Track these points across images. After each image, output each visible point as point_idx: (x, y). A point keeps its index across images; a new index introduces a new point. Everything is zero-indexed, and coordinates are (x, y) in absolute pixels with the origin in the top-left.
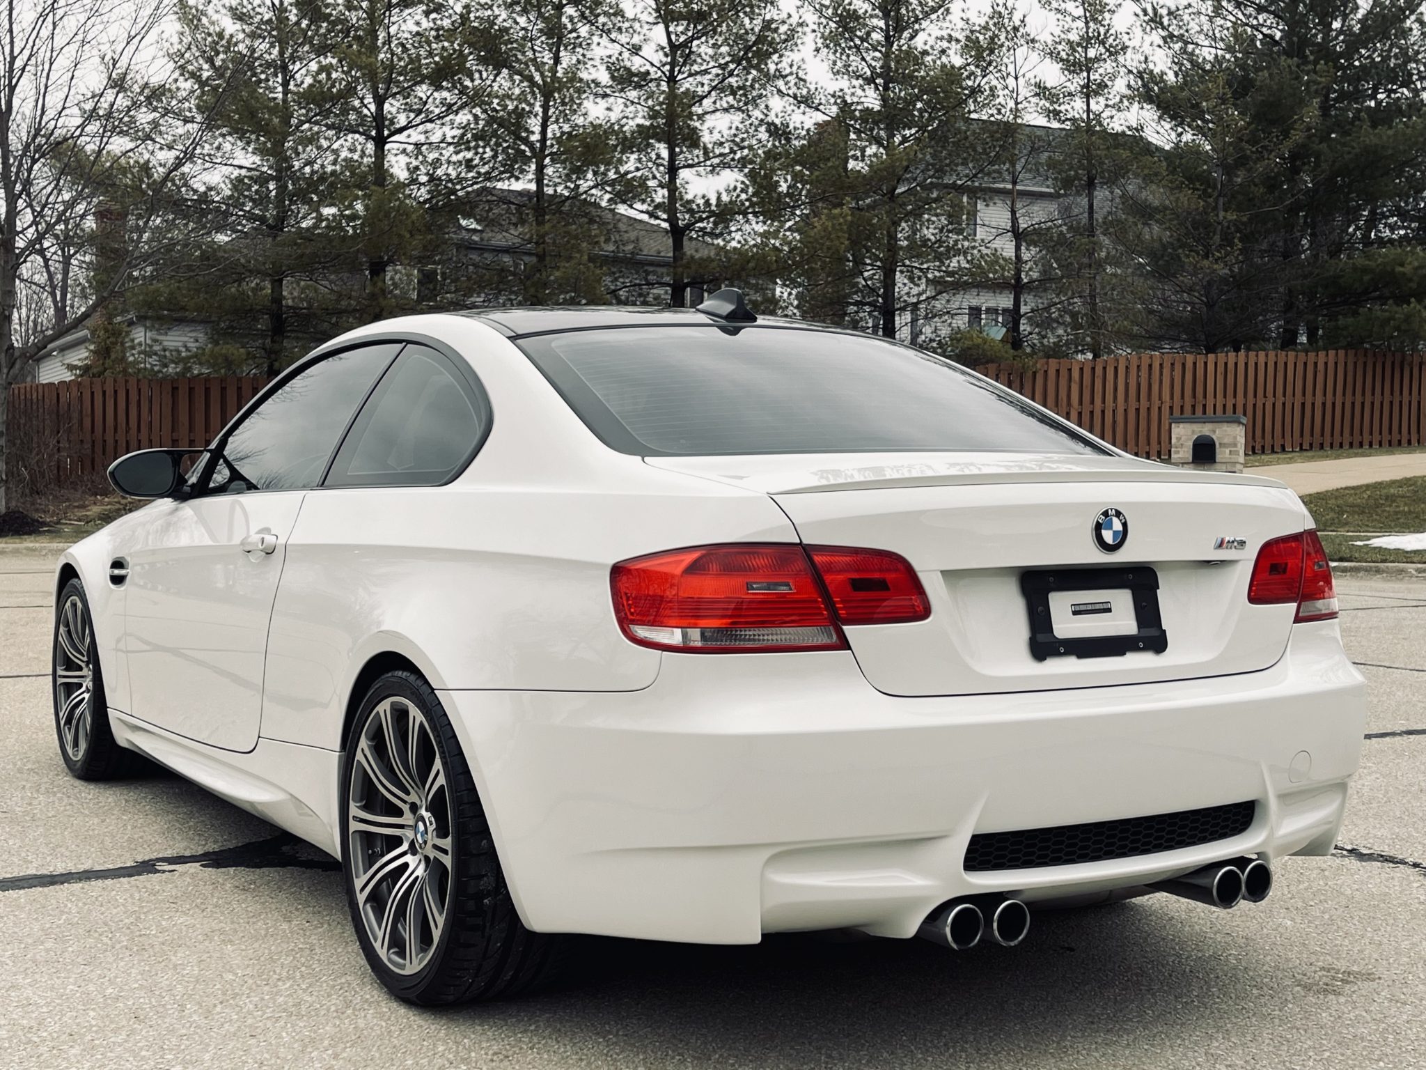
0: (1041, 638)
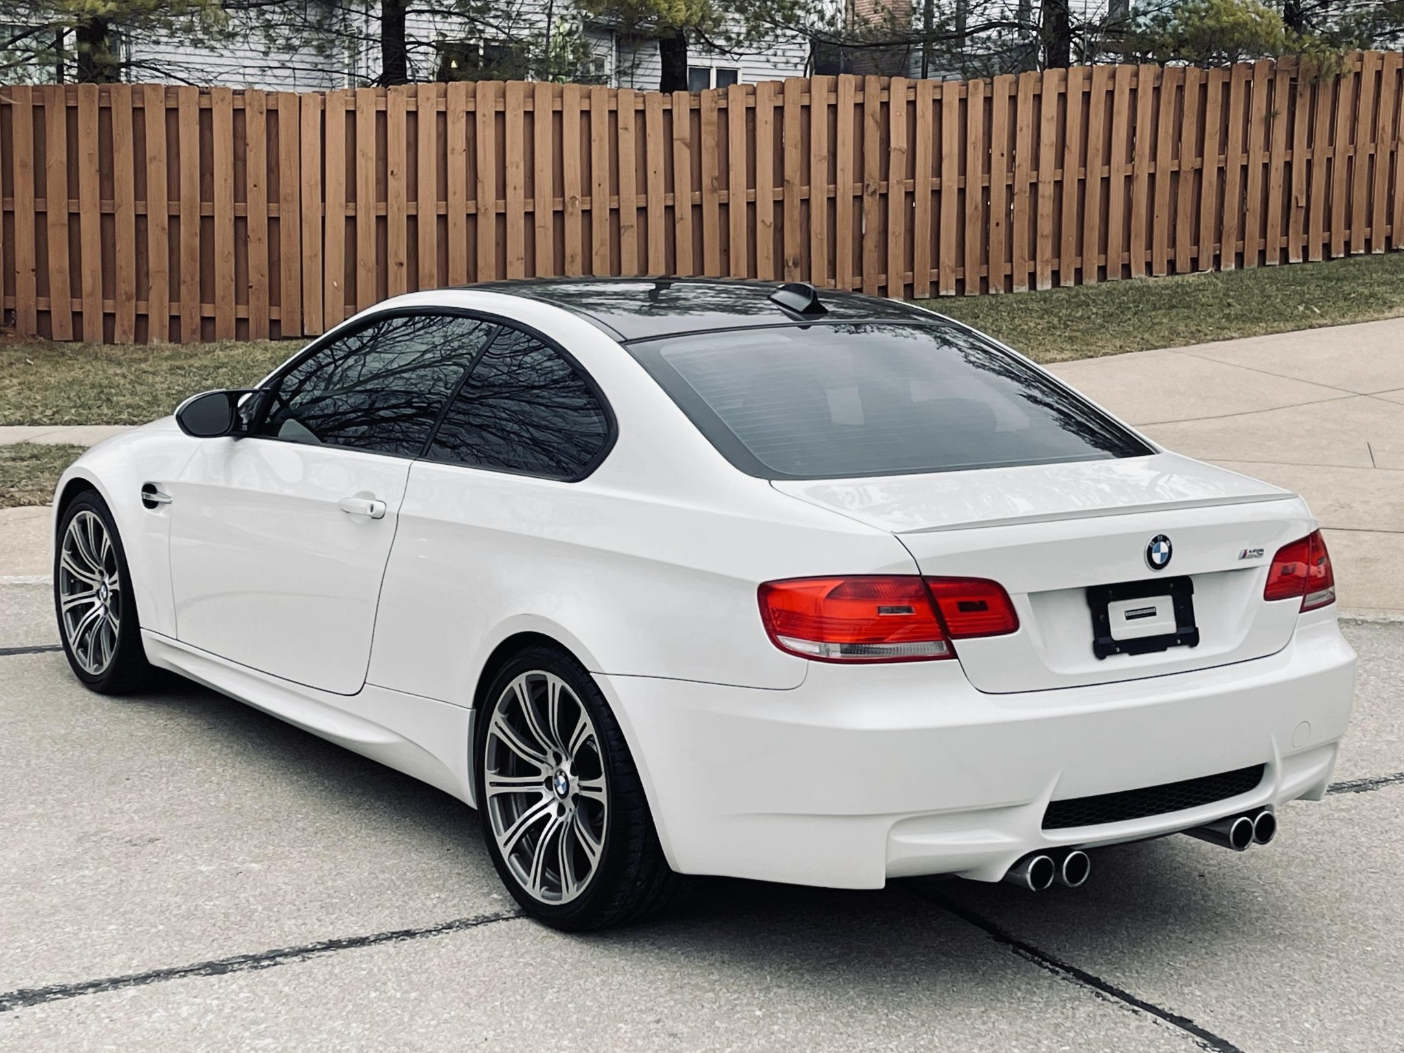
0: (1102, 640)
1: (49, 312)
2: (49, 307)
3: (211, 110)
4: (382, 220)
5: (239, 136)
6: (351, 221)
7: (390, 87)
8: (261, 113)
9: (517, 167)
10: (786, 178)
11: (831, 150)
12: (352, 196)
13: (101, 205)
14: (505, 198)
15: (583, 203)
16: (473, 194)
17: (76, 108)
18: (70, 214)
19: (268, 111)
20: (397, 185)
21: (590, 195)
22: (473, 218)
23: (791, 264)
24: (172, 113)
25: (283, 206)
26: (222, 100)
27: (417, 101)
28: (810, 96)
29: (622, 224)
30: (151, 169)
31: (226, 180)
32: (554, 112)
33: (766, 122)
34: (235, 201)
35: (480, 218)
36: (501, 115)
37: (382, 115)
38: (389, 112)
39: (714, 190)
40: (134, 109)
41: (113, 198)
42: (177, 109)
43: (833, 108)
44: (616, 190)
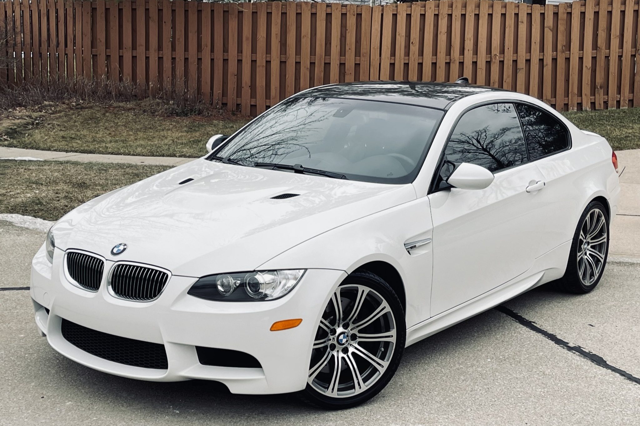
1: (256, 106)
2: (256, 103)
3: (331, 14)
4: (407, 65)
5: (344, 26)
6: (392, 65)
7: (414, 3)
8: (354, 15)
9: (470, 40)
10: (598, 46)
11: (621, 33)
12: (393, 54)
13: (280, 57)
14: (463, 55)
15: (500, 57)
16: (449, 52)
17: (271, 13)
18: (267, 61)
19: (357, 14)
20: (415, 49)
21: (504, 53)
22: (448, 64)
23: (599, 87)
24: (314, 15)
25: (362, 58)
26: (337, 9)
27: (425, 9)
28: (612, 7)
29: (518, 68)
30: (303, 41)
31: (336, 46)
32: (489, 14)
33: (590, 19)
34: (340, 56)
35: (451, 64)
36: (464, 16)
37: (409, 16)
38: (412, 14)
39: (563, 52)
40: (297, 13)
41: (286, 54)
42: (316, 14)
43: (623, 12)
44: (516, 51)
